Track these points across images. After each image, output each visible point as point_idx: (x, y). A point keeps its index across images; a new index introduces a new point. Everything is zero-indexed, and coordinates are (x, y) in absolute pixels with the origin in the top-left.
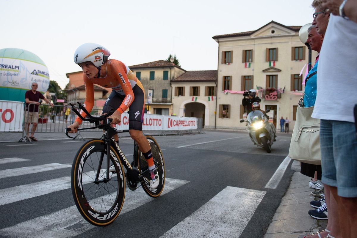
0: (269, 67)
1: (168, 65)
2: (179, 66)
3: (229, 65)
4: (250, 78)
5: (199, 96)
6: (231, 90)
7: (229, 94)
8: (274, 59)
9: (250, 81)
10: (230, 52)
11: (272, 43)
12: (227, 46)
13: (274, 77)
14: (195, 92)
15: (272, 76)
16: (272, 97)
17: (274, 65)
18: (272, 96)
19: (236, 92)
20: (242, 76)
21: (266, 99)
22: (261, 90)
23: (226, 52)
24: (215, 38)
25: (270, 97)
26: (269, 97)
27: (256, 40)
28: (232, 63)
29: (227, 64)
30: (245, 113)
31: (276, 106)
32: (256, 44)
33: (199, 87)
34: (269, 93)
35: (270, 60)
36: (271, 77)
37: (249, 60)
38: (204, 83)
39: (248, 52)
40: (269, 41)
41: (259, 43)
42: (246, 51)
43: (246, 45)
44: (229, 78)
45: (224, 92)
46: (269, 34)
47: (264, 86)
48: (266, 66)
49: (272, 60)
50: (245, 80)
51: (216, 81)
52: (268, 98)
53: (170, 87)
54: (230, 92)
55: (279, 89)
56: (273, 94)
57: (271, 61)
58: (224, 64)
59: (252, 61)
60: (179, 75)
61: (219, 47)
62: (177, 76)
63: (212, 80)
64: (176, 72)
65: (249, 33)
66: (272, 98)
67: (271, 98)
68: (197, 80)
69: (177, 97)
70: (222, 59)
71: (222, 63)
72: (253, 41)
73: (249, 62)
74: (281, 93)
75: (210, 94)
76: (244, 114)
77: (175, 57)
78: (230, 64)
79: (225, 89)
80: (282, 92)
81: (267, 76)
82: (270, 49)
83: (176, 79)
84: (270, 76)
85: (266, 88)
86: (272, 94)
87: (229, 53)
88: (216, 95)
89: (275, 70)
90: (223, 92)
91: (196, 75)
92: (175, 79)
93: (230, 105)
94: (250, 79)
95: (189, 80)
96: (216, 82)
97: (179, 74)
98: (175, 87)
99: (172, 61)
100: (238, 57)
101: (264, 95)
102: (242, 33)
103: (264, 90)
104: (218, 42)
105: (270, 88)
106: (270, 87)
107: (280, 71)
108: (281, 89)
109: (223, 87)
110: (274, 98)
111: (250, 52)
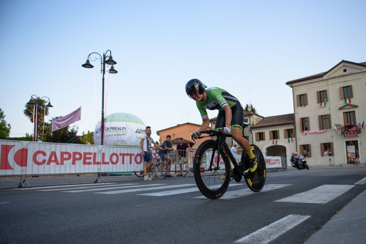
0: (345, 104)
1: (247, 114)
2: (256, 113)
3: (305, 107)
4: (327, 117)
5: (279, 139)
6: (309, 130)
8: (349, 96)
9: (327, 120)
10: (304, 94)
11: (345, 82)
12: (301, 90)
13: (351, 114)
14: (275, 135)
15: (350, 112)
16: (352, 132)
17: (350, 102)
18: (352, 131)
19: (314, 131)
20: (319, 116)
21: (346, 135)
22: (340, 127)
23: (300, 96)
24: (288, 83)
25: (350, 133)
26: (348, 133)
27: (329, 81)
28: (307, 104)
29: (303, 106)
31: (357, 141)
32: (329, 84)
33: (278, 131)
34: (348, 129)
35: (345, 98)
36: (348, 114)
37: (324, 100)
38: (282, 126)
39: (322, 93)
40: (342, 79)
41: (333, 83)
42: (320, 92)
43: (320, 86)
44: (306, 119)
45: (303, 133)
46: (341, 73)
47: (342, 123)
48: (342, 103)
49: (347, 97)
50: (322, 119)
51: (294, 123)
52: (347, 134)
53: (251, 133)
54: (308, 133)
55: (357, 124)
56: (352, 129)
58: (300, 107)
59: (327, 101)
60: (258, 122)
61: (293, 92)
62: (256, 123)
63: (290, 123)
64: (255, 119)
65: (321, 75)
67: (350, 134)
68: (276, 125)
69: (258, 142)
70: (297, 102)
71: (298, 106)
72: (326, 81)
73: (324, 102)
74: (360, 128)
75: (289, 137)
78: (306, 106)
79: (303, 130)
80: (361, 127)
81: (344, 113)
82: (343, 87)
83: (255, 125)
84: (347, 113)
85: (344, 124)
86: (351, 130)
87: (304, 96)
88: (295, 136)
89: (352, 106)
90: (302, 133)
91: (274, 120)
93: (310, 145)
95: (268, 126)
96: (294, 125)
97: (258, 121)
98: (256, 133)
99: (250, 109)
100: (312, 99)
101: (344, 132)
102: (314, 75)
103: (342, 127)
104: (292, 87)
105: (348, 124)
107: (356, 107)
108: (360, 124)
109: (301, 129)
110: (353, 134)
111: (325, 92)
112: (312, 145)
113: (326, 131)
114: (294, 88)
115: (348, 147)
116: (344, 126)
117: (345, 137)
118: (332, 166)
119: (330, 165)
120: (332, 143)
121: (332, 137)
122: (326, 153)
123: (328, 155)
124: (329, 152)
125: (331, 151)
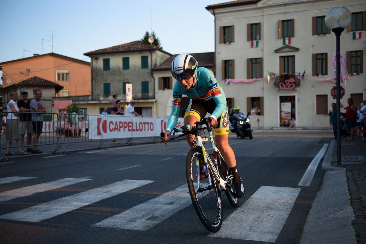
0: (283, 46)
1: (147, 49)
2: (160, 47)
3: (230, 46)
4: (258, 61)
6: (234, 78)
7: (231, 83)
8: (289, 35)
9: (258, 65)
10: (230, 27)
11: (285, 13)
12: (227, 19)
13: (290, 58)
15: (288, 57)
16: (289, 85)
17: (289, 42)
19: (240, 80)
20: (248, 59)
21: (281, 88)
22: (274, 76)
23: (224, 28)
24: (209, 8)
25: (286, 85)
26: (284, 85)
27: (264, 10)
28: (233, 41)
29: (228, 43)
30: (253, 108)
31: (294, 97)
32: (265, 15)
34: (285, 80)
36: (286, 59)
37: (256, 37)
39: (254, 26)
40: (282, 9)
41: (269, 13)
42: (252, 25)
43: (252, 16)
44: (230, 63)
45: (225, 82)
47: (277, 71)
48: (279, 44)
49: (286, 35)
50: (252, 63)
51: (213, 67)
52: (283, 87)
53: (152, 78)
54: (232, 82)
55: (296, 74)
56: (289, 81)
57: (285, 37)
58: (223, 44)
59: (260, 39)
60: (162, 61)
61: (215, 21)
62: (160, 63)
63: (208, 66)
64: (158, 57)
66: (289, 86)
67: (286, 87)
69: (162, 91)
70: (220, 37)
71: (220, 43)
72: (261, 10)
73: (256, 39)
74: (299, 80)
76: (252, 109)
77: (154, 35)
78: (232, 43)
79: (225, 77)
80: (301, 79)
81: (280, 57)
82: (283, 21)
83: (159, 66)
84: (284, 57)
85: (280, 74)
86: (288, 82)
89: (292, 49)
90: (224, 81)
92: (157, 66)
93: (233, 99)
94: (259, 63)
96: (214, 69)
97: (163, 59)
98: (159, 78)
99: (151, 41)
100: (241, 33)
101: (278, 83)
103: (277, 76)
104: (214, 14)
105: (285, 74)
106: (284, 72)
107: (297, 50)
108: (300, 73)
109: (223, 75)
110: (290, 87)
111: (258, 25)
112: (236, 99)
113: (256, 81)
114: (216, 15)
115: (282, 104)
116: (279, 75)
117: (279, 90)
118: (260, 130)
119: (258, 128)
120: (263, 98)
121: (263, 89)
122: (253, 111)
123: (256, 114)
124: (257, 110)
125: (260, 109)
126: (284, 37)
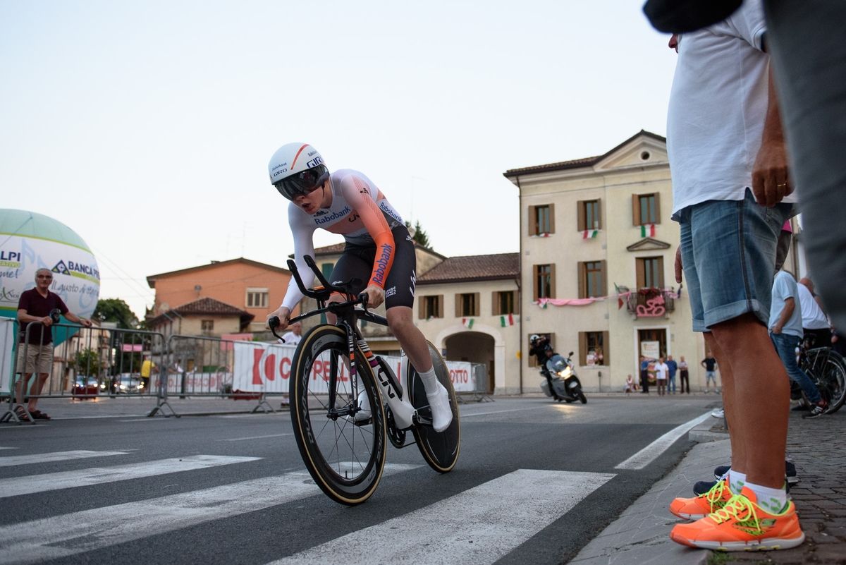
0: (643, 239)
2: (429, 247)
3: (547, 239)
4: (597, 266)
5: (479, 315)
6: (555, 298)
7: (550, 307)
8: (653, 219)
9: (598, 274)
10: (547, 206)
11: (644, 182)
12: (541, 194)
13: (655, 261)
14: (468, 306)
15: (651, 259)
16: (653, 309)
17: (653, 233)
18: (652, 307)
19: (566, 301)
20: (579, 263)
21: (640, 314)
22: (627, 293)
23: (537, 208)
24: (509, 174)
25: (649, 309)
26: (645, 310)
27: (608, 177)
28: (553, 232)
29: (543, 235)
30: (590, 352)
31: (664, 331)
32: (608, 186)
33: (478, 294)
34: (646, 300)
35: (643, 222)
36: (648, 262)
37: (593, 224)
38: (489, 283)
39: (589, 206)
40: (638, 176)
41: (616, 183)
42: (585, 203)
43: (585, 188)
44: (548, 269)
45: (538, 304)
46: (638, 161)
47: (632, 284)
48: (635, 236)
49: (647, 221)
50: (587, 271)
51: (517, 278)
52: (643, 312)
54: (552, 304)
55: (667, 289)
56: (655, 301)
57: (646, 224)
58: (534, 236)
59: (600, 227)
60: (427, 268)
61: (520, 197)
62: (422, 271)
63: (509, 275)
65: (590, 160)
66: (654, 312)
67: (650, 312)
68: (473, 278)
69: (425, 320)
70: (530, 225)
71: (530, 234)
72: (601, 178)
73: (593, 228)
74: (673, 299)
75: (504, 311)
76: (588, 354)
77: (418, 228)
78: (550, 235)
79: (540, 296)
80: (675, 297)
81: (638, 259)
82: (640, 197)
83: (420, 277)
84: (645, 259)
85: (637, 288)
86: (651, 304)
87: (546, 209)
88: (521, 313)
89: (657, 244)
90: (536, 302)
91: (469, 265)
93: (554, 334)
94: (599, 270)
95: (452, 279)
96: (519, 281)
97: (428, 265)
98: (420, 298)
100: (566, 218)
101: (634, 306)
102: (573, 161)
103: (632, 294)
104: (518, 184)
105: (646, 288)
106: (646, 286)
107: (666, 246)
108: (673, 288)
109: (534, 292)
110: (656, 312)
111: (595, 204)
112: (558, 335)
113: (594, 302)
114: (522, 187)
115: (643, 343)
116: (635, 291)
117: (637, 319)
118: (603, 392)
119: (600, 388)
120: (607, 333)
121: (607, 317)
122: (591, 357)
123: (596, 363)
124: (598, 354)
125: (603, 353)
126: (642, 224)
